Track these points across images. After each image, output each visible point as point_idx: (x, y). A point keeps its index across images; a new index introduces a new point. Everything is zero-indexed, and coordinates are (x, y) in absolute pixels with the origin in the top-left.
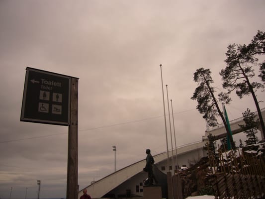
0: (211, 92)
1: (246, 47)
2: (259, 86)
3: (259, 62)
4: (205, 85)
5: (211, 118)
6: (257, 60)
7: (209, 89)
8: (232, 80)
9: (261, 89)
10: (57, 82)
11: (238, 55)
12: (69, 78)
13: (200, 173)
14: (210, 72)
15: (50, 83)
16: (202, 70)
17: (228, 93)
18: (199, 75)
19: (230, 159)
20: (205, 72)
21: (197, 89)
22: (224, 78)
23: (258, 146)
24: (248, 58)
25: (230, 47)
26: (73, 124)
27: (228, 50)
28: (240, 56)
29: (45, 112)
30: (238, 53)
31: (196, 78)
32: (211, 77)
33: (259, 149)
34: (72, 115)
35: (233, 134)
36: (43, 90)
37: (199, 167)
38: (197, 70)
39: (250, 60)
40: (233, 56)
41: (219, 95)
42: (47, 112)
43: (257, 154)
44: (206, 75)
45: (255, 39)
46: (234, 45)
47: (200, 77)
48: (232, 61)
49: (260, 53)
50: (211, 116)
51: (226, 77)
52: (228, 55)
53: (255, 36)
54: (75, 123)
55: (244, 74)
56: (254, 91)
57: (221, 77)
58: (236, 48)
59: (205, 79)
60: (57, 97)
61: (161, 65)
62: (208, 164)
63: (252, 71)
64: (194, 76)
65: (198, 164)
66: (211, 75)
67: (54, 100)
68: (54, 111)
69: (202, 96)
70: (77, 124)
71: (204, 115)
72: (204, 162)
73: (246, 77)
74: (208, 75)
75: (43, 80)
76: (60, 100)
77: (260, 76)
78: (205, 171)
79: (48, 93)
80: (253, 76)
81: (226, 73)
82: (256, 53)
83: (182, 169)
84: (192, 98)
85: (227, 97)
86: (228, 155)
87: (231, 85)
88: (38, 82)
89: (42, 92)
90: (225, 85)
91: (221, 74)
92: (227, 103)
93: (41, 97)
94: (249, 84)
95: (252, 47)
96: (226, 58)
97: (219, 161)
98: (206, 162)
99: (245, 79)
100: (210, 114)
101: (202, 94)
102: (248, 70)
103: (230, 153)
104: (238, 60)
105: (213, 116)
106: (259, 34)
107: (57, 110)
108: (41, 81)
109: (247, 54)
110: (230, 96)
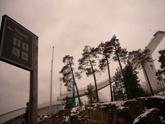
0: (72, 70)
1: (95, 49)
2: (98, 71)
3: (99, 58)
4: (69, 66)
5: (69, 86)
6: (99, 57)
7: (70, 69)
8: (84, 66)
9: (99, 73)
10: (25, 35)
11: (89, 52)
12: (33, 35)
13: (58, 120)
14: (73, 59)
15: (21, 34)
16: (69, 57)
17: (81, 73)
18: (66, 59)
19: (77, 112)
20: (70, 58)
21: (64, 67)
22: (80, 64)
23: (94, 105)
24: (94, 55)
25: (86, 47)
26: (35, 70)
27: (84, 48)
28: (90, 53)
29: (17, 55)
30: (89, 51)
31: (64, 61)
32: (73, 62)
33: (95, 106)
34: (34, 63)
35: (80, 96)
36: (16, 37)
37: (57, 116)
38: (66, 56)
39: (95, 56)
40: (87, 52)
41: (75, 73)
42: (19, 56)
43: (93, 109)
44: (70, 60)
45: (100, 46)
46: (88, 46)
47: (67, 60)
48: (86, 55)
49: (100, 53)
50: (69, 85)
51: (81, 63)
52: (84, 51)
53: (100, 44)
54: (36, 70)
55: (91, 64)
56: (95, 74)
57: (79, 63)
58: (89, 48)
59: (69, 62)
60: (25, 46)
61: (53, 47)
62: (63, 114)
63: (95, 62)
64: (63, 59)
65: (57, 114)
66: (73, 60)
67: (23, 48)
68: (23, 57)
69: (66, 72)
70: (37, 71)
71: (65, 84)
72: (61, 113)
73: (92, 65)
74: (72, 60)
75: (16, 30)
76: (27, 50)
77: (99, 66)
78: (61, 119)
79: (19, 42)
80: (95, 65)
81: (81, 61)
82: (99, 53)
83: (45, 118)
84: (60, 72)
85: (79, 75)
86: (76, 110)
87: (83, 69)
88: (13, 30)
89: (15, 39)
90: (80, 68)
91: (78, 61)
92: (79, 78)
93: (15, 43)
94: (93, 69)
95: (97, 49)
96: (83, 52)
97: (71, 113)
98: (62, 113)
99: (91, 66)
100: (69, 84)
101: (66, 71)
102: (93, 62)
103: (78, 108)
104: (89, 55)
105: (70, 85)
106: (102, 44)
107: (25, 56)
108: (15, 30)
109: (94, 53)
110: (81, 75)
